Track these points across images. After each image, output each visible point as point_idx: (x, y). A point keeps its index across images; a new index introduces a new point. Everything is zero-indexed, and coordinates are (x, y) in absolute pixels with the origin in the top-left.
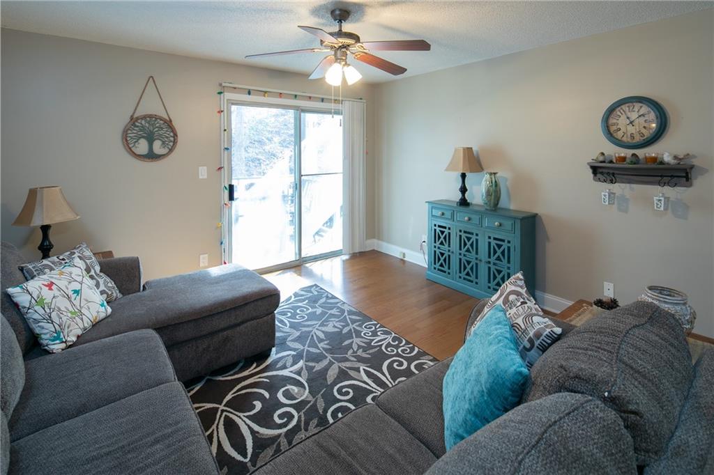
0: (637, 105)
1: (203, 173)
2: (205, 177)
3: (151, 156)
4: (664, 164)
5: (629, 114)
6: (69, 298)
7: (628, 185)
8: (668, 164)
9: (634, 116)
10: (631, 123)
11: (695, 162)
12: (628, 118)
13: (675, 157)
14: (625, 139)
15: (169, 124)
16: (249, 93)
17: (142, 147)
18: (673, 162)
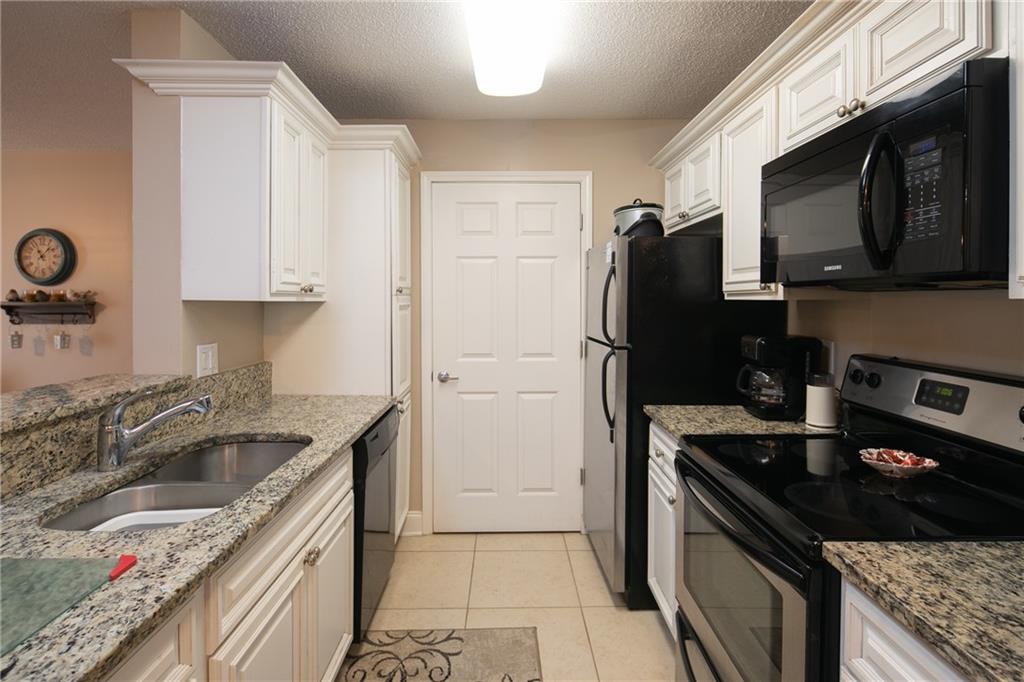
0: (47, 239)
4: (64, 301)
5: (41, 248)
7: (44, 326)
8: (70, 301)
9: (44, 249)
10: (42, 257)
11: (97, 299)
12: (39, 252)
13: (76, 295)
14: (37, 275)
18: (73, 299)
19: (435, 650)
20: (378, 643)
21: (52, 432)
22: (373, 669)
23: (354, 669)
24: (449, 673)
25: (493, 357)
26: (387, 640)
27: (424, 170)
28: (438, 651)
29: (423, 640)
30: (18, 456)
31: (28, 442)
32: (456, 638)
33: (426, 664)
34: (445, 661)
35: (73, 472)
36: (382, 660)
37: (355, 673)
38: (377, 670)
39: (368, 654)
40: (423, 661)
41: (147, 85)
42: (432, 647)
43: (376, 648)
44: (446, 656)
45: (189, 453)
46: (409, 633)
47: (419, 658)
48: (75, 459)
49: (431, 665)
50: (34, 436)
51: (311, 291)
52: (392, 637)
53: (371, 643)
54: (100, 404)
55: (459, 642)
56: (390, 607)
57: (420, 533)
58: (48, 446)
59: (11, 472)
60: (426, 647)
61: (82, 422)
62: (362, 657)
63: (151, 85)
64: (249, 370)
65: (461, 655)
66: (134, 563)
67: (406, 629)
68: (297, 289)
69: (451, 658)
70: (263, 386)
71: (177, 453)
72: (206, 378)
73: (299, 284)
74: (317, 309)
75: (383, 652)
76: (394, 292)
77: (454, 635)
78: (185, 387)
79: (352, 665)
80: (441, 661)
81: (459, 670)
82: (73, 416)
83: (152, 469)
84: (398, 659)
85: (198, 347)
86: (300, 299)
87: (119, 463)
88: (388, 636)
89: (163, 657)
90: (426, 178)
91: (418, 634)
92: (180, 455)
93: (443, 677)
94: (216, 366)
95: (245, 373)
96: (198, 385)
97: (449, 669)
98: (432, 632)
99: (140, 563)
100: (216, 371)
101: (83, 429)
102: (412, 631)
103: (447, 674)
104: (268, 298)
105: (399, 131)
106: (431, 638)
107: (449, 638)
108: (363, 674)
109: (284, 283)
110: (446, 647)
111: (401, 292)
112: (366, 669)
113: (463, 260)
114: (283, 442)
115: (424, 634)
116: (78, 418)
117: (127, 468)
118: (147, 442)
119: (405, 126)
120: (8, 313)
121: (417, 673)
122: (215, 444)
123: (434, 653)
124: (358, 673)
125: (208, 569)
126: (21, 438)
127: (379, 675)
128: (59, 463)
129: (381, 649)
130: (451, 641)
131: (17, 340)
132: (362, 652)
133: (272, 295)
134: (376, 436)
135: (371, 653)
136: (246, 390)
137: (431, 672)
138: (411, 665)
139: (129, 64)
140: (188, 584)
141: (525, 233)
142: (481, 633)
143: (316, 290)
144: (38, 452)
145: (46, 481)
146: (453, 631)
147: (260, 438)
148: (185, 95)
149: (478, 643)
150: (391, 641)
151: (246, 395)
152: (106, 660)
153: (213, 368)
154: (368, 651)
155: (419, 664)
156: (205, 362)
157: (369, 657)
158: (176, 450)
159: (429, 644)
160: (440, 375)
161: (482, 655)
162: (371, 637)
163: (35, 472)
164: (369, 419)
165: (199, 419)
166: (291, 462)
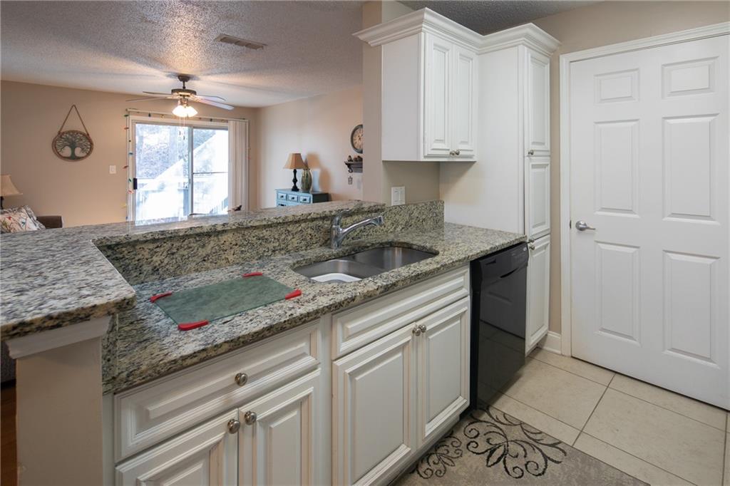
1: (113, 170)
2: (115, 172)
3: (73, 158)
6: (20, 225)
12: (359, 137)
14: (358, 148)
15: (87, 137)
16: (150, 115)
17: (67, 152)
19: (538, 448)
20: (495, 418)
21: (311, 224)
22: (485, 435)
23: (472, 426)
24: (543, 473)
25: (635, 214)
26: (503, 420)
27: (562, 54)
28: (541, 451)
29: (531, 436)
30: (296, 233)
31: (300, 228)
32: (560, 449)
33: (526, 454)
34: (544, 462)
35: (321, 246)
36: (494, 432)
37: (472, 429)
38: (488, 436)
39: (485, 422)
40: (525, 450)
41: (367, 43)
42: (536, 444)
43: (493, 422)
44: (546, 458)
45: (376, 248)
46: (521, 424)
47: (522, 446)
48: (321, 239)
49: (530, 457)
50: (303, 225)
51: (458, 154)
52: (506, 419)
53: (491, 416)
54: (333, 214)
55: (562, 454)
56: (515, 397)
57: (559, 352)
58: (309, 231)
59: (293, 240)
60: (531, 442)
61: (325, 222)
62: (481, 421)
63: (369, 43)
64: (426, 204)
65: (559, 465)
66: (300, 295)
67: (521, 420)
68: (448, 153)
69: (549, 462)
70: (437, 215)
71: (368, 247)
72: (396, 207)
73: (448, 150)
74: (470, 166)
75: (496, 427)
76: (526, 154)
77: (559, 446)
78: (383, 210)
79: (472, 423)
80: (541, 461)
81: (553, 475)
82: (321, 218)
83: (353, 252)
84: (506, 437)
85: (392, 189)
86: (451, 160)
87: (338, 246)
88: (505, 417)
89: (299, 347)
90: (564, 60)
91: (529, 429)
92: (370, 248)
93: (537, 472)
94: (404, 200)
95: (423, 206)
96: (390, 210)
97: (545, 469)
98: (541, 433)
99: (302, 296)
100: (404, 203)
101: (326, 226)
102: (524, 423)
103: (541, 472)
104: (422, 159)
105: (529, 29)
106: (538, 437)
107: (553, 445)
108: (477, 433)
109: (433, 149)
110: (549, 452)
111: (532, 154)
112: (481, 431)
113: (600, 125)
114: (426, 252)
115: (533, 430)
116: (324, 219)
117: (340, 250)
118: (359, 238)
119: (531, 24)
120: (349, 167)
121: (517, 456)
122: (391, 246)
123: (537, 450)
124: (474, 430)
125: (323, 309)
126: (297, 225)
127: (488, 440)
128: (314, 240)
129: (496, 423)
130: (554, 449)
131: (350, 180)
132: (482, 419)
133: (425, 157)
134: (494, 262)
135: (487, 422)
136: (424, 217)
137: (528, 462)
138: (514, 448)
139: (359, 34)
140: (308, 313)
141: (674, 93)
142: (586, 458)
143: (461, 153)
144: (305, 233)
145: (308, 248)
146: (560, 442)
147: (415, 247)
148: (384, 44)
149: (580, 465)
150: (506, 422)
151: (424, 220)
152: (255, 333)
153: (401, 201)
154: (487, 420)
155: (521, 452)
156: (396, 197)
157: (485, 424)
158: (368, 245)
159: (535, 440)
160: (578, 224)
161: (580, 476)
162: (492, 411)
163: (303, 243)
164: (488, 248)
165: (391, 230)
166: (412, 265)
